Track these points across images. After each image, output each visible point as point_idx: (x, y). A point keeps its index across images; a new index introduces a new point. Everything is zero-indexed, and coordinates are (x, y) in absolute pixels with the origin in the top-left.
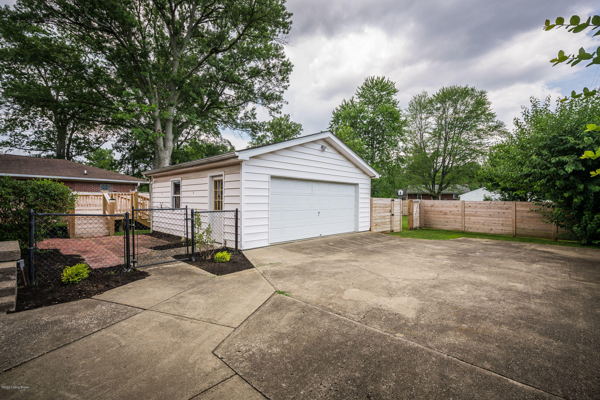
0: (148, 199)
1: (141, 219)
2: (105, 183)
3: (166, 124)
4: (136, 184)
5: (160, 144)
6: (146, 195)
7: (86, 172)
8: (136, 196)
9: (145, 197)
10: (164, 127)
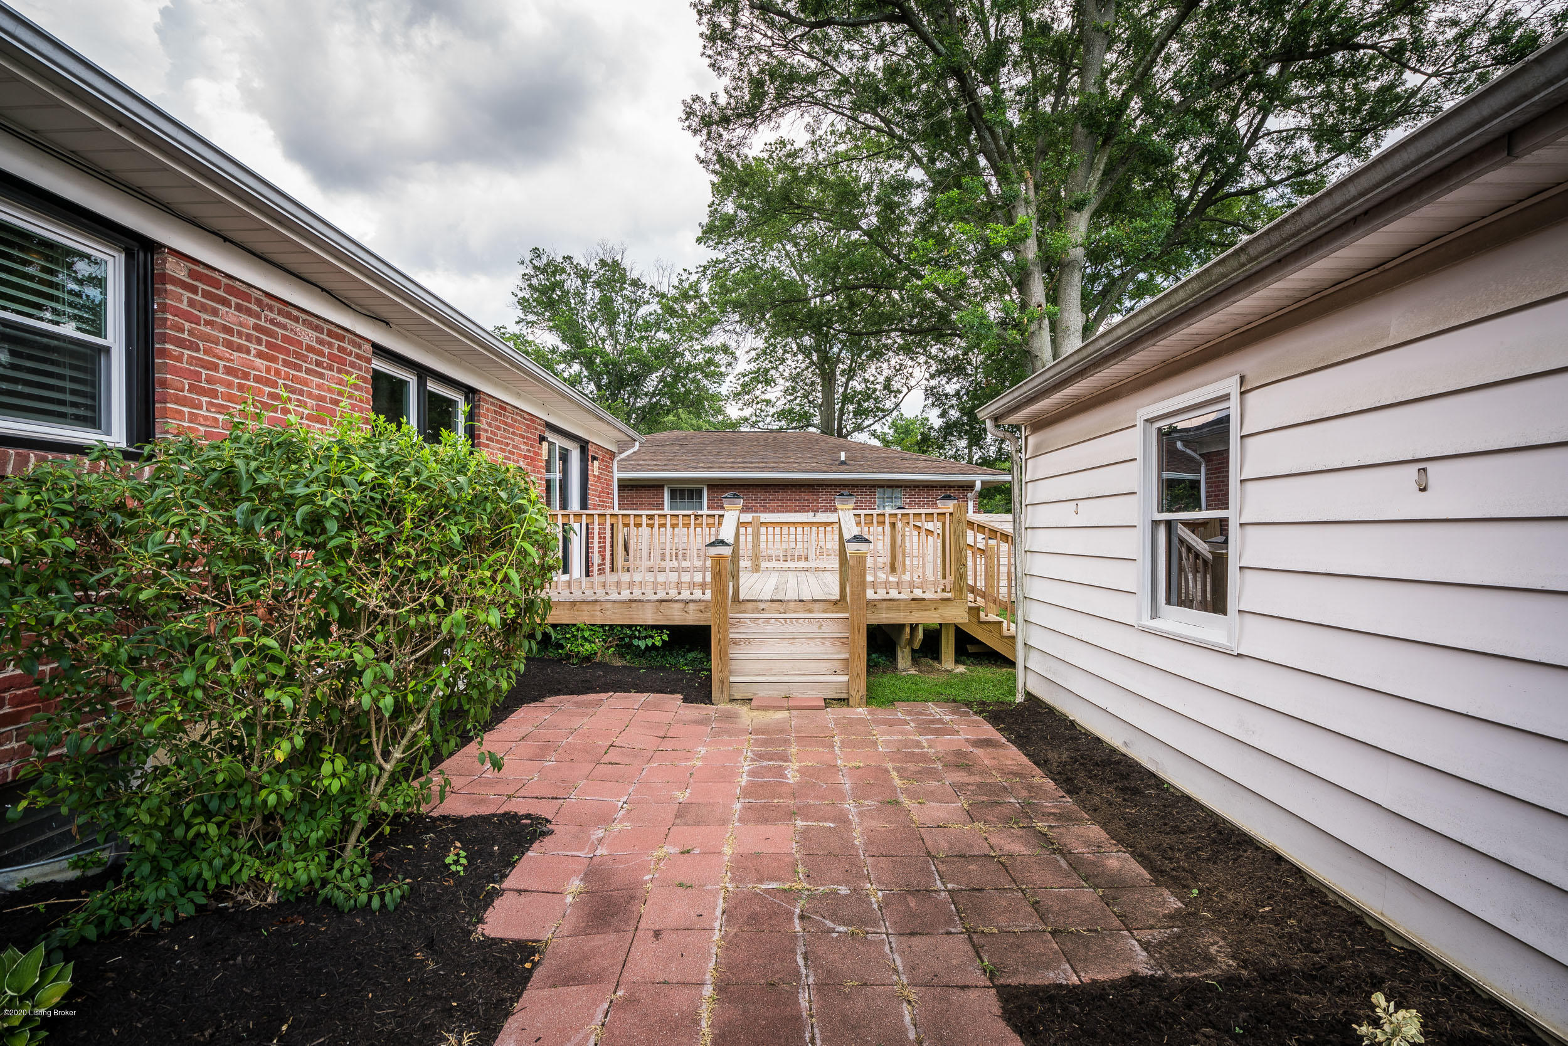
0: (1005, 537)
1: (980, 622)
2: (889, 486)
3: (1059, 280)
4: (970, 486)
5: (1040, 349)
6: (1002, 521)
7: (843, 457)
8: (959, 521)
9: (997, 526)
10: (1054, 296)
